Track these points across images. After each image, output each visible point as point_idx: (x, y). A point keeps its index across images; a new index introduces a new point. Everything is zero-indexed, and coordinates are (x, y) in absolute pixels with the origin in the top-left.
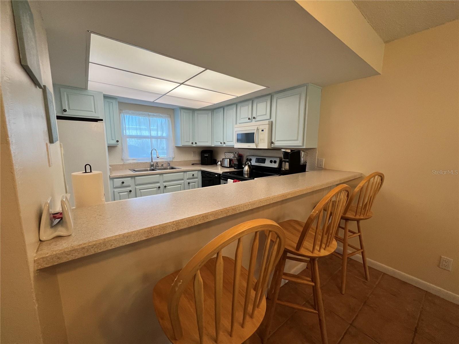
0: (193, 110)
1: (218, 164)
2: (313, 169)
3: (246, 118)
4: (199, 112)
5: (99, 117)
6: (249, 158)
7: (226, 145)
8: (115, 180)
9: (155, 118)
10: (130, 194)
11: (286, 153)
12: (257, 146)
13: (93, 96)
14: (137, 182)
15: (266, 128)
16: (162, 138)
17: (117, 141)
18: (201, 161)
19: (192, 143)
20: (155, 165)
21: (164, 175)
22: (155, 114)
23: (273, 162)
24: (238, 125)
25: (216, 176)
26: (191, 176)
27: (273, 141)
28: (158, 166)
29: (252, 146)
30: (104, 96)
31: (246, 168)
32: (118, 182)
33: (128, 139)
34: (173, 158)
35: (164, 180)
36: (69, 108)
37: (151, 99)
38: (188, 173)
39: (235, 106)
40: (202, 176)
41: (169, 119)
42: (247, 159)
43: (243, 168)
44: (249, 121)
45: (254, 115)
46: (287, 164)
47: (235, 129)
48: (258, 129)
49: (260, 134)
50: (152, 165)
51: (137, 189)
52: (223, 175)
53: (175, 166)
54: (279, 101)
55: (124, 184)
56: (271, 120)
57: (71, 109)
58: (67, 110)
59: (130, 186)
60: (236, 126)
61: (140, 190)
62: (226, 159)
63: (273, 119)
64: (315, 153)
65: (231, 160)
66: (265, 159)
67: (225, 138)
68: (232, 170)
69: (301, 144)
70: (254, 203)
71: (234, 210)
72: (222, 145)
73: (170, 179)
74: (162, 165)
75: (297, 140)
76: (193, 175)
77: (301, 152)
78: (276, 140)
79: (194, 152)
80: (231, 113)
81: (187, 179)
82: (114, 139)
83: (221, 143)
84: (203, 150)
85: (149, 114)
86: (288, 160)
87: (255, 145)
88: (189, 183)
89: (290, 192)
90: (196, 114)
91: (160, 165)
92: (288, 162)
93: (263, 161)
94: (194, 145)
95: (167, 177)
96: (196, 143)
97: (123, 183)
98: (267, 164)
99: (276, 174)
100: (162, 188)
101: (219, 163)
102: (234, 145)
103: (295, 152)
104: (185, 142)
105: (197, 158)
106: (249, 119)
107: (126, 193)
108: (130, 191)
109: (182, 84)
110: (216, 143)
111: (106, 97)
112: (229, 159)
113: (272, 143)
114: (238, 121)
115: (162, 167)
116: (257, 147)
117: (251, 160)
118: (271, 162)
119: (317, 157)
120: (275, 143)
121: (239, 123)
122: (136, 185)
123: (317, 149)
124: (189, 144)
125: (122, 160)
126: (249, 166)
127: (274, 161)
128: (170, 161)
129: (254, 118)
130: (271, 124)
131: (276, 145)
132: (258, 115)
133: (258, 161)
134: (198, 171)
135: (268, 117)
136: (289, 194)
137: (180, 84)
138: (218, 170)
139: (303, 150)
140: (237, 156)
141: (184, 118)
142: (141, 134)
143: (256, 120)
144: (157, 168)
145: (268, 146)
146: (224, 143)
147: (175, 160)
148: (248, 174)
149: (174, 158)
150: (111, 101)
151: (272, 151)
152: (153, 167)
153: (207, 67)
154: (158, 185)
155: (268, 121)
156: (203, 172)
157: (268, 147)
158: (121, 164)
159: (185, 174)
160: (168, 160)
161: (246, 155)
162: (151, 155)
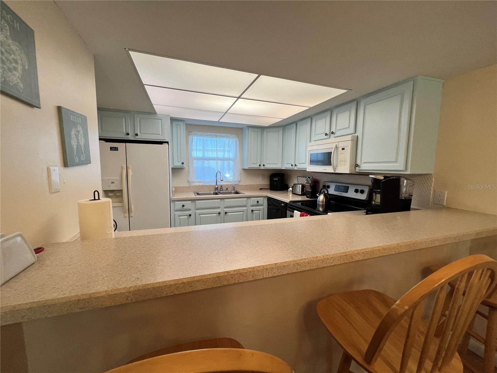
0: (262, 129)
1: (289, 190)
2: (425, 206)
3: (323, 133)
4: (268, 130)
5: (165, 140)
6: (327, 184)
7: (298, 168)
8: (176, 202)
9: (222, 139)
10: (190, 217)
11: (376, 181)
12: (335, 169)
13: (161, 119)
14: (198, 206)
15: (349, 146)
16: (228, 159)
17: (183, 163)
18: (269, 185)
19: (260, 165)
20: (219, 189)
21: (226, 200)
22: (223, 135)
23: (359, 192)
24: (313, 143)
25: (283, 205)
26: (256, 203)
27: (358, 163)
28: (222, 190)
29: (329, 169)
30: (171, 119)
31: (321, 198)
32: (179, 205)
33: (195, 161)
34: (239, 182)
35: (225, 206)
36: (140, 133)
37: (215, 119)
38: (252, 199)
39: (309, 120)
40: (268, 203)
41: (237, 139)
42: (324, 186)
43: (317, 197)
44: (326, 137)
45: (333, 130)
46: (379, 196)
47: (309, 149)
48: (337, 147)
49: (339, 153)
50: (217, 189)
51: (197, 213)
52: (290, 205)
53: (241, 190)
54: (368, 108)
55: (185, 207)
56: (356, 135)
57: (142, 133)
58: (139, 134)
59: (190, 210)
60: (309, 144)
61: (199, 214)
62: (299, 184)
63: (359, 133)
64: (429, 181)
65: (303, 187)
66: (348, 187)
67: (296, 160)
68: (304, 198)
69: (402, 168)
70: (284, 266)
71: (243, 276)
72: (294, 167)
73: (232, 205)
74: (227, 189)
75: (396, 162)
76: (258, 202)
77: (402, 179)
78: (362, 163)
79: (263, 176)
80: (304, 129)
81: (251, 206)
82: (180, 161)
83: (292, 165)
84: (273, 173)
85: (216, 135)
86: (379, 190)
87: (332, 168)
88: (252, 211)
89: (360, 250)
90: (265, 132)
91: (224, 188)
92: (379, 193)
93: (346, 190)
94: (262, 167)
95: (228, 202)
96: (264, 165)
97: (183, 206)
98: (351, 194)
99: (363, 208)
100: (222, 214)
101: (291, 189)
102: (306, 168)
103: (392, 179)
104: (252, 163)
105: (265, 182)
106: (326, 134)
107: (186, 217)
108: (190, 215)
109: (239, 98)
110: (286, 165)
111: (173, 120)
112: (302, 185)
113: (357, 166)
114: (313, 138)
115: (227, 191)
116: (335, 171)
117: (328, 187)
118: (356, 191)
119: (433, 188)
120: (362, 165)
121: (314, 141)
122: (196, 209)
123: (433, 174)
124: (257, 166)
125: (189, 182)
126: (325, 196)
127: (361, 190)
128: (235, 185)
129: (333, 133)
130: (355, 140)
131: (362, 168)
132: (338, 128)
133: (337, 189)
134: (264, 197)
135: (352, 130)
136: (358, 253)
137: (237, 98)
138: (287, 198)
139: (405, 176)
140: (310, 182)
141: (251, 137)
142: (208, 156)
143: (336, 135)
144: (221, 192)
145: (350, 170)
146: (296, 165)
147: (241, 184)
148: (323, 205)
149: (241, 181)
150: (180, 123)
151: (359, 176)
152: (218, 190)
153: (260, 72)
154: (218, 210)
155: (350, 136)
156: (270, 200)
157: (350, 172)
158: (187, 186)
159: (249, 200)
160: (233, 183)
161: (323, 180)
162: (216, 178)
